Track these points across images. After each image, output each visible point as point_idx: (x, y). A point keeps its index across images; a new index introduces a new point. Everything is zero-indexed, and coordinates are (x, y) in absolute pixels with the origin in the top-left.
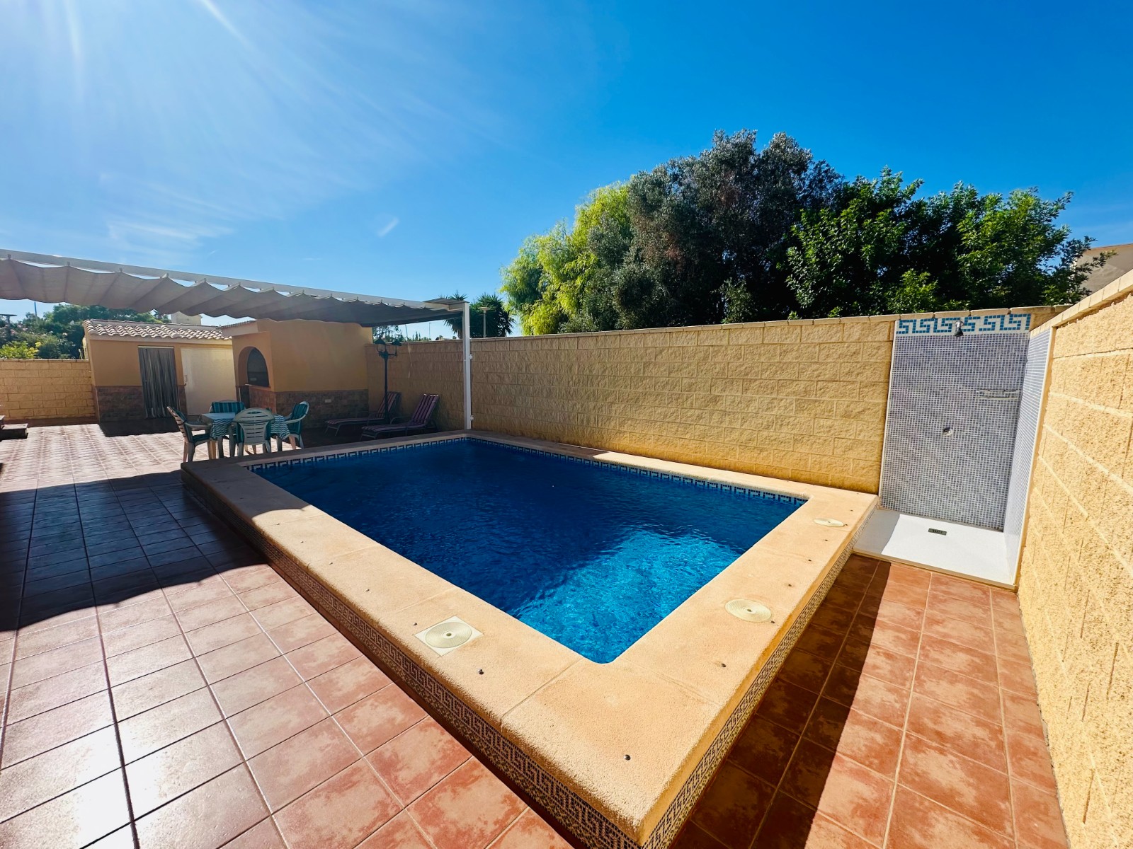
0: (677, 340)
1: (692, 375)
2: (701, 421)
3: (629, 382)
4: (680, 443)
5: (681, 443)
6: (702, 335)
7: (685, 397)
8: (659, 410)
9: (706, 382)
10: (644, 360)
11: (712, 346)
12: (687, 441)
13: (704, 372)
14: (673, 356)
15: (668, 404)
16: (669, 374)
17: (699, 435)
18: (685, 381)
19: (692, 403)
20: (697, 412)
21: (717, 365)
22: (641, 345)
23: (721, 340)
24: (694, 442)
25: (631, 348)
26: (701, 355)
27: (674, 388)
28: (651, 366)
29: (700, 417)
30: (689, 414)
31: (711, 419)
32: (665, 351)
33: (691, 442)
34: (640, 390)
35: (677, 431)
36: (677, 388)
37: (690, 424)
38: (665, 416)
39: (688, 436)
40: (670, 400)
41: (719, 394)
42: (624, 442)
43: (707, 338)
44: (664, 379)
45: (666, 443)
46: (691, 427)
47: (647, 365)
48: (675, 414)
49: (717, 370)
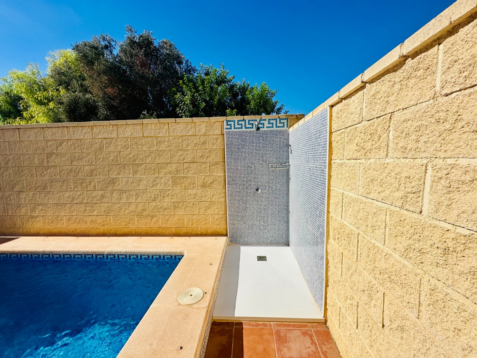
0: (74, 134)
1: (92, 163)
2: (104, 199)
3: (34, 172)
4: (89, 219)
5: (91, 219)
6: (95, 130)
7: (88, 181)
8: (67, 194)
9: (104, 168)
10: (46, 152)
11: (105, 138)
12: (94, 217)
13: (101, 160)
14: (73, 147)
15: (74, 188)
16: (71, 163)
17: (105, 211)
18: (87, 168)
19: (95, 186)
20: (100, 193)
21: (112, 154)
22: (41, 138)
23: (111, 133)
24: (101, 217)
25: (31, 141)
26: (97, 146)
27: (77, 174)
28: (54, 156)
29: (103, 196)
30: (94, 195)
31: (112, 198)
32: (65, 143)
33: (99, 217)
34: (47, 178)
35: (86, 210)
36: (80, 174)
37: (96, 203)
38: (73, 199)
39: (95, 213)
40: (75, 185)
41: (115, 177)
42: (38, 225)
43: (100, 132)
44: (68, 167)
45: (77, 221)
46: (97, 205)
47: (49, 155)
48: (81, 197)
49: (112, 158)
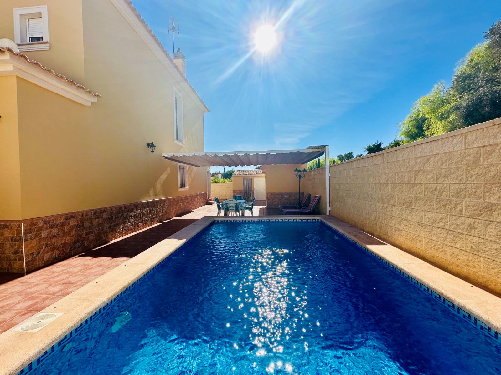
1: (460, 180)
2: (473, 231)
4: (450, 251)
5: (452, 251)
6: (469, 137)
7: (453, 203)
9: (477, 188)
10: (415, 169)
11: (484, 146)
12: (457, 250)
13: (474, 177)
15: (437, 209)
17: (472, 248)
18: (453, 187)
19: (462, 211)
20: (468, 221)
21: (492, 169)
22: (411, 156)
24: (466, 253)
25: (404, 160)
26: (471, 158)
28: (420, 173)
29: (471, 227)
30: (459, 222)
31: (485, 232)
32: (432, 159)
33: (463, 252)
34: (412, 195)
35: (447, 238)
37: (461, 234)
38: (435, 221)
39: (458, 245)
40: (438, 206)
43: (476, 138)
44: (433, 185)
45: (436, 248)
46: (461, 236)
47: (417, 173)
48: (443, 221)
49: (492, 174)
